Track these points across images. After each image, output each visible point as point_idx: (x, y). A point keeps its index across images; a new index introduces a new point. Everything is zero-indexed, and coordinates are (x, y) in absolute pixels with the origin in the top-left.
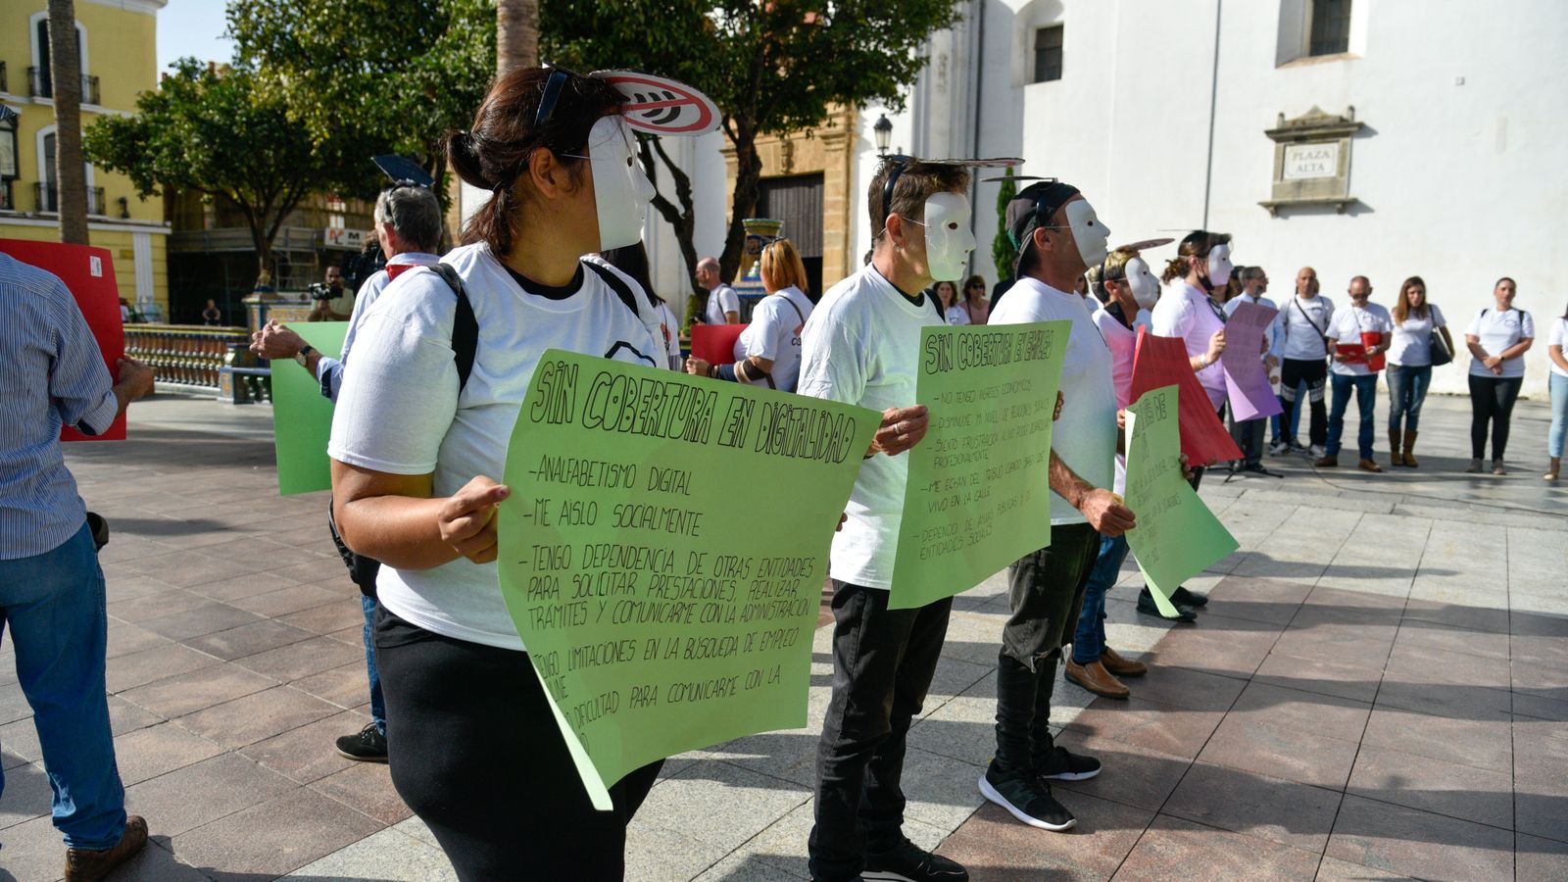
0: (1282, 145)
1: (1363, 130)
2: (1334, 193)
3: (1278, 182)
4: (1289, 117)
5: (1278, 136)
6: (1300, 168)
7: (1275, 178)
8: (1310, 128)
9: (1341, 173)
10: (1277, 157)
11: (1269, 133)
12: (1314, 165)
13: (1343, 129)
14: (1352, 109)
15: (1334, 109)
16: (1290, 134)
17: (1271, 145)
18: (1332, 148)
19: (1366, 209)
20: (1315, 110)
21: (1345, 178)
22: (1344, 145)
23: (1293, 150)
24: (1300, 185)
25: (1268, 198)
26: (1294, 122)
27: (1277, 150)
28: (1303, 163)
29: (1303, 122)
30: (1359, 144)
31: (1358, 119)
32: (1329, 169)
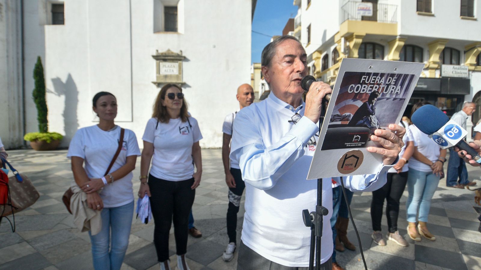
0: (158, 61)
1: (185, 59)
2: (178, 80)
3: (158, 75)
4: (160, 51)
5: (157, 58)
6: (165, 71)
7: (157, 73)
8: (168, 56)
9: (180, 73)
10: (157, 66)
11: (154, 57)
12: (170, 70)
13: (179, 58)
14: (181, 51)
15: (175, 51)
16: (161, 58)
17: (154, 62)
18: (176, 64)
19: (189, 86)
20: (169, 50)
21: (181, 75)
22: (180, 64)
23: (162, 64)
24: (166, 76)
25: (155, 80)
26: (162, 54)
27: (157, 63)
28: (166, 69)
29: (165, 54)
30: (185, 64)
31: (184, 55)
32: (176, 72)
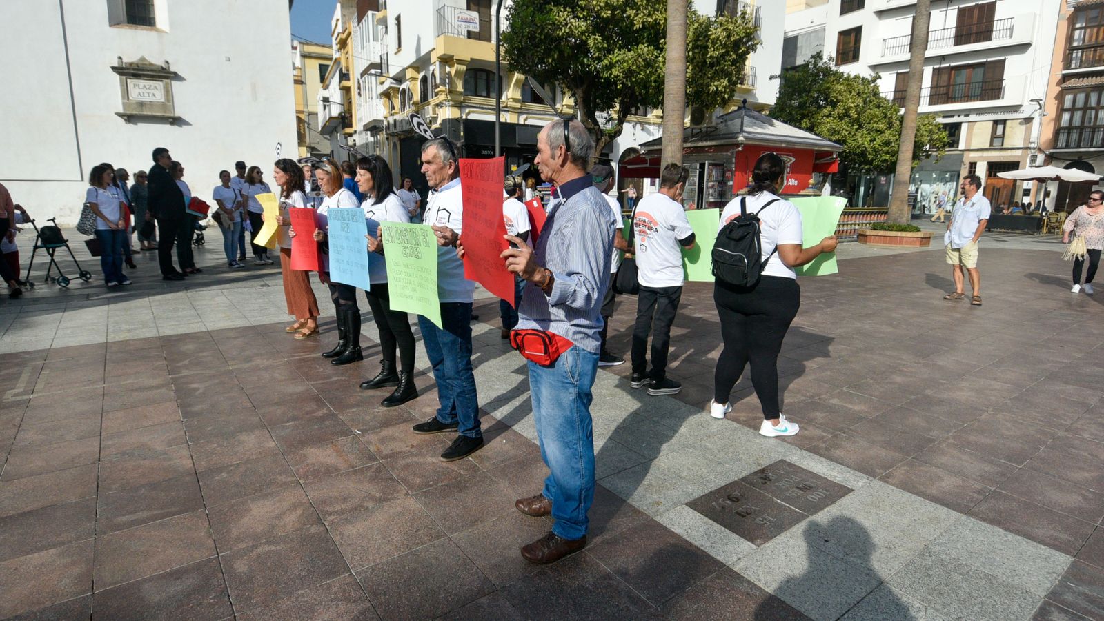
0: (124, 77)
1: (176, 77)
2: (165, 112)
3: (126, 101)
4: (126, 60)
5: (121, 71)
6: (140, 94)
7: (123, 98)
8: (143, 70)
9: (168, 101)
10: (122, 85)
11: (113, 68)
12: (149, 94)
13: (164, 74)
14: (167, 62)
15: (157, 60)
16: (130, 71)
17: (116, 77)
18: (160, 85)
19: (190, 124)
20: (143, 59)
21: (171, 104)
22: (167, 84)
23: (132, 82)
24: (142, 104)
25: (121, 111)
26: (131, 64)
27: (121, 80)
28: (141, 91)
29: (137, 65)
30: (175, 85)
31: (172, 69)
32: (159, 97)
